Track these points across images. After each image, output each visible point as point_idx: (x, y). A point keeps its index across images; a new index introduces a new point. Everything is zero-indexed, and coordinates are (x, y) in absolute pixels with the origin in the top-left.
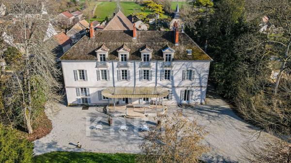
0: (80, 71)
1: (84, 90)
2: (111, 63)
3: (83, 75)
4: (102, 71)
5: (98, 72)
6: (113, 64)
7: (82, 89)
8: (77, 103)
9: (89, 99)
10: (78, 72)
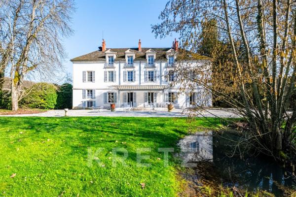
0: (89, 72)
1: (91, 92)
2: (118, 64)
3: (91, 76)
4: (109, 72)
5: (105, 72)
6: (120, 64)
7: (88, 91)
8: (81, 106)
9: (94, 102)
10: (87, 73)
